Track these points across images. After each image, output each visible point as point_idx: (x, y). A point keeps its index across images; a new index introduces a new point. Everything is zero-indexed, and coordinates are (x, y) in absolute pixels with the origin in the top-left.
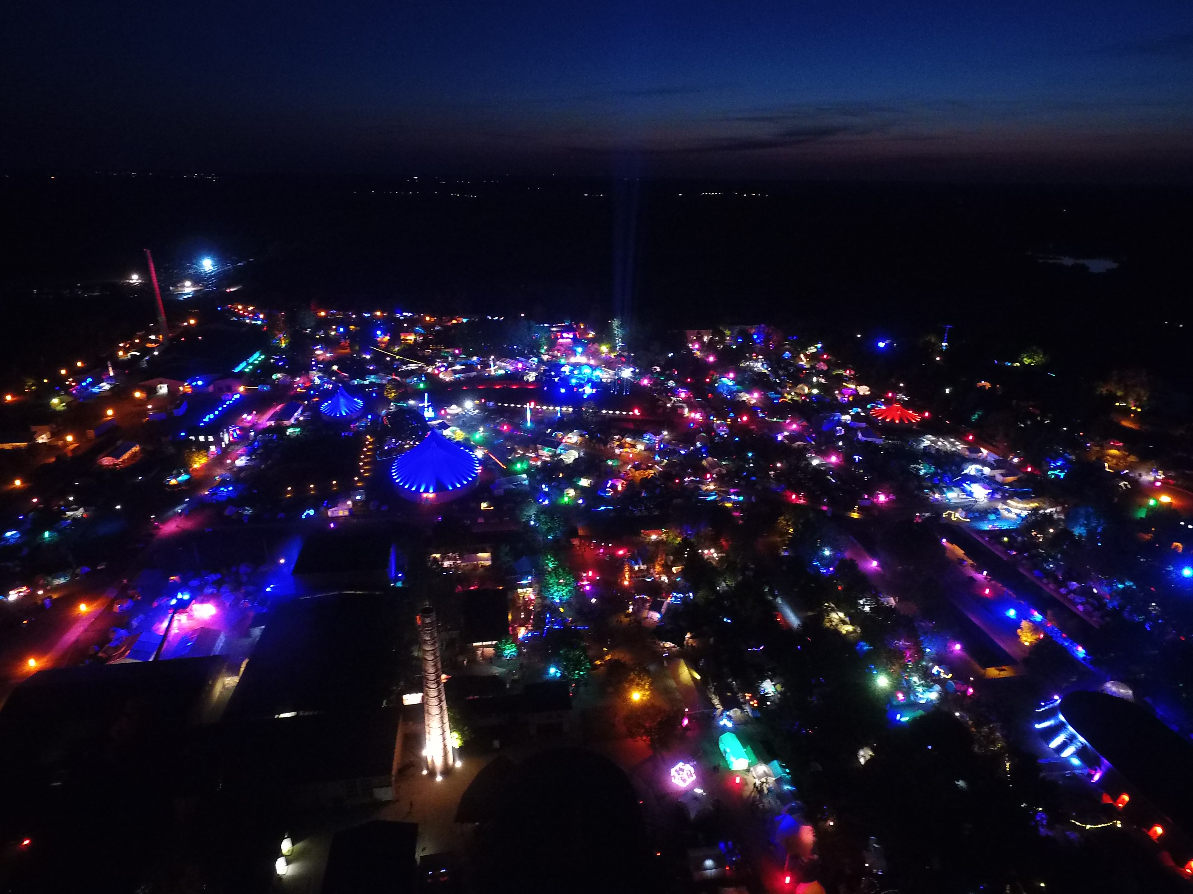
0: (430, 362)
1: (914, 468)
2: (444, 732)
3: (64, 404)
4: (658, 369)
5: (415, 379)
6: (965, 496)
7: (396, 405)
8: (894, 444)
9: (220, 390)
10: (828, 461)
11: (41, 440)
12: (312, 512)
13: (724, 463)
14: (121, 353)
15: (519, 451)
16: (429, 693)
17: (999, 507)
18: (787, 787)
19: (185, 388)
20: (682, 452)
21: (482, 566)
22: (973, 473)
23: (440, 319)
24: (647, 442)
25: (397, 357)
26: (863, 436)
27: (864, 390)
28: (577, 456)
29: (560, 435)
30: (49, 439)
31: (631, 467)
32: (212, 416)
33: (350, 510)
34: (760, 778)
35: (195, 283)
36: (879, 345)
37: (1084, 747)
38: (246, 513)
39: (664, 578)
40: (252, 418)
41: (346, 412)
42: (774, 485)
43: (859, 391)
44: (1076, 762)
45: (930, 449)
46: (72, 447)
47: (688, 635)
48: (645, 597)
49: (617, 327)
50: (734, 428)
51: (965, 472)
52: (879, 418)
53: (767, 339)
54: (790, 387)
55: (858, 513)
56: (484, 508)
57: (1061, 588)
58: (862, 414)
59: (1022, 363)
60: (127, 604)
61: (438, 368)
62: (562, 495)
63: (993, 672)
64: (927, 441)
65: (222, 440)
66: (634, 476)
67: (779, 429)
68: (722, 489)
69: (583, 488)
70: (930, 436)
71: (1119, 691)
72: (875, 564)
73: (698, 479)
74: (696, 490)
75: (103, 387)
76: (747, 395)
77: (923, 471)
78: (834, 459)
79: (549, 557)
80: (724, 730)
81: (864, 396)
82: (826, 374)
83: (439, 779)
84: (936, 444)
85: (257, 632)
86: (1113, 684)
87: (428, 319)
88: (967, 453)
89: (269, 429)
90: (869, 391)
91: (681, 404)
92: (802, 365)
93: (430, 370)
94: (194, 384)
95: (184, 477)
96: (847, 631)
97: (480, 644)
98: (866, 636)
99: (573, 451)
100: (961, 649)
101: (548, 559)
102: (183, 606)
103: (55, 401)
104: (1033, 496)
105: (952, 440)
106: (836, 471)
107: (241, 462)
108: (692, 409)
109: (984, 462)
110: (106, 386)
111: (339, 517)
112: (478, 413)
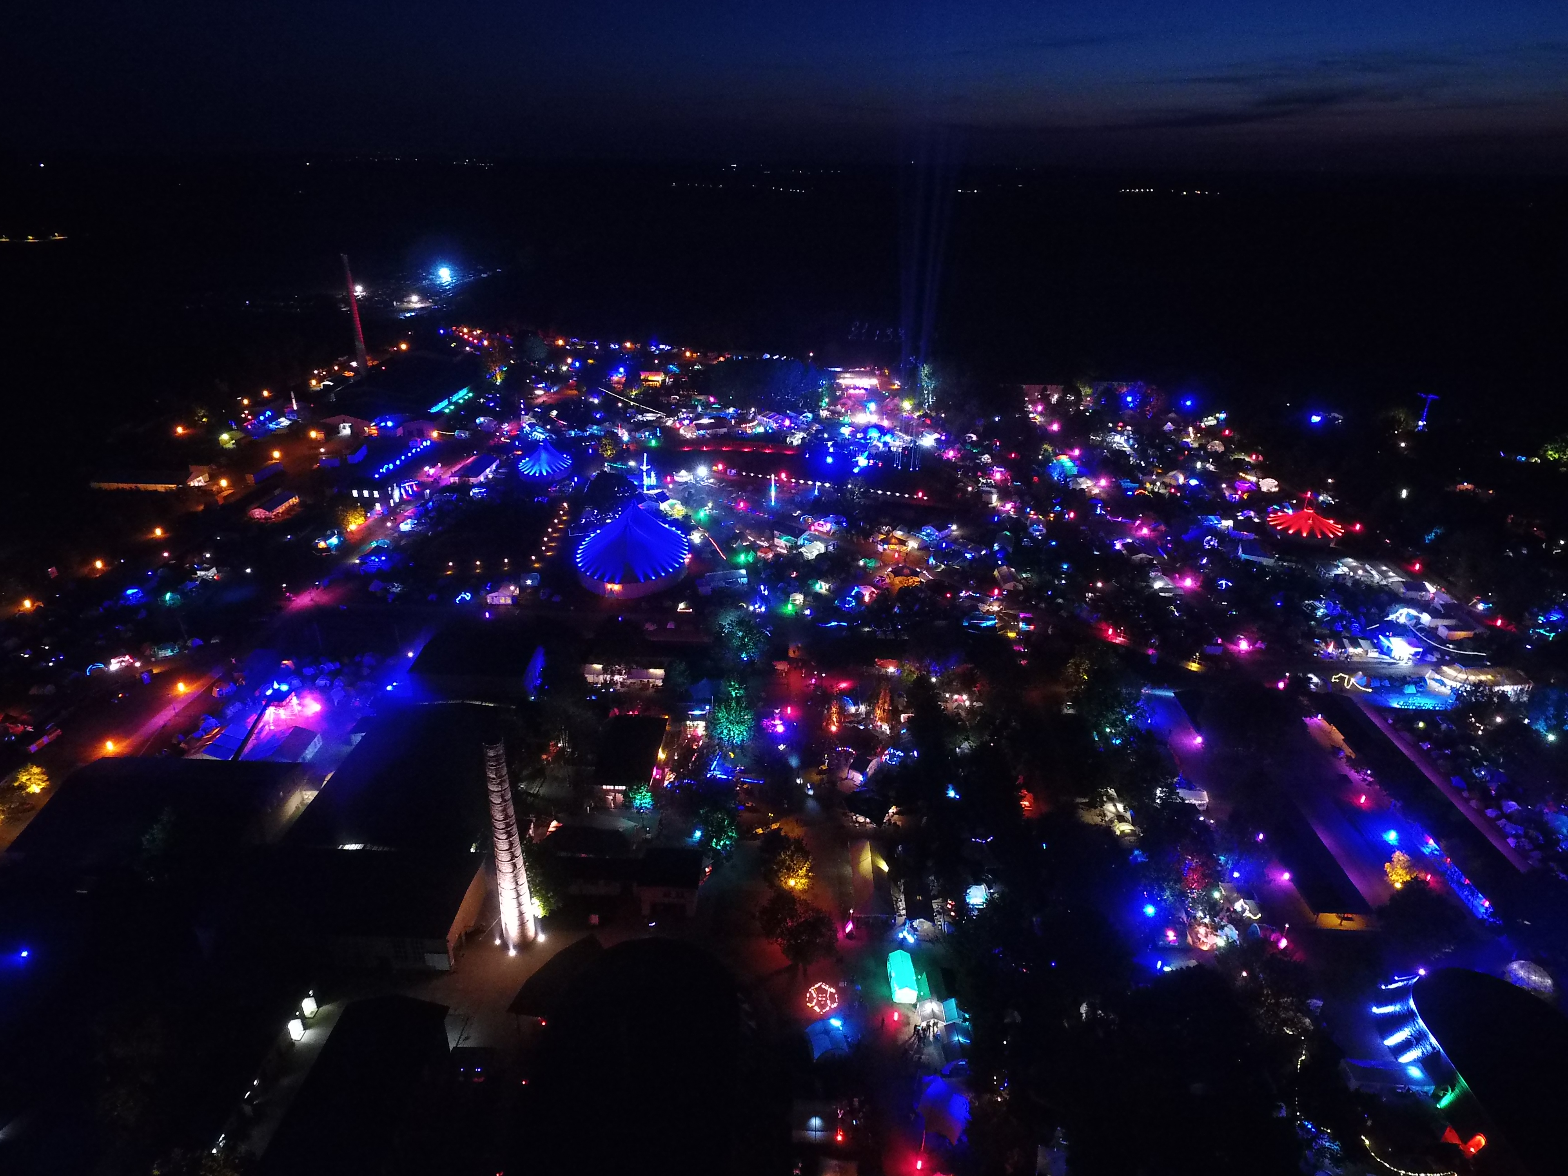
0: (673, 412)
1: (1310, 605)
2: (519, 895)
3: (234, 441)
4: (974, 438)
5: (647, 433)
6: (1376, 655)
7: (610, 466)
8: (1290, 568)
9: (411, 434)
10: (1178, 585)
11: (195, 483)
12: (468, 596)
13: (1024, 575)
14: (314, 382)
15: (749, 538)
16: (498, 845)
17: (1427, 676)
18: (959, 1038)
19: (372, 430)
20: (968, 556)
21: (653, 685)
22: (1402, 620)
23: (704, 355)
24: (925, 538)
25: (632, 403)
26: (1244, 552)
27: (1269, 485)
28: (823, 550)
29: (810, 519)
30: (205, 482)
31: (890, 571)
32: (391, 466)
33: (514, 598)
35: (424, 297)
36: (1313, 421)
37: (1435, 1053)
38: (394, 590)
39: (886, 728)
40: (435, 472)
41: (547, 472)
42: (1086, 613)
43: (1261, 486)
44: (1415, 1073)
45: (1344, 579)
46: (226, 493)
47: (893, 810)
48: (850, 750)
49: (926, 376)
50: (1053, 529)
51: (1392, 617)
52: (1279, 528)
53: (1143, 401)
54: (1158, 475)
55: (1198, 663)
56: (680, 609)
57: (1487, 807)
58: (1256, 520)
59: (1544, 458)
60: (227, 689)
61: (681, 421)
62: (786, 600)
63: (1331, 920)
64: (1344, 568)
65: (391, 497)
66: (892, 584)
67: (1120, 532)
68: (1011, 612)
69: (818, 595)
70: (1350, 560)
71: (1529, 978)
72: (1199, 740)
73: (978, 595)
74: (971, 609)
75: (282, 422)
76: (1088, 482)
77: (1322, 610)
78: (1188, 583)
79: (733, 683)
80: (902, 945)
81: (1269, 493)
82: (1217, 458)
83: (512, 953)
84: (1355, 573)
85: (357, 738)
86: (1522, 966)
87: (688, 354)
88: (1402, 590)
89: (451, 488)
90: (1278, 486)
91: (988, 489)
92: (1187, 442)
93: (669, 423)
94: (383, 424)
95: (336, 540)
96: (1122, 832)
97: (612, 787)
98: (1142, 843)
99: (818, 543)
100: (1290, 880)
101: (731, 686)
102: (279, 699)
103: (225, 437)
104: (1488, 664)
105: (1384, 568)
106: (1185, 601)
107: (405, 527)
108: (1005, 496)
109: (1425, 606)
110: (285, 422)
111: (498, 606)
112: (711, 483)
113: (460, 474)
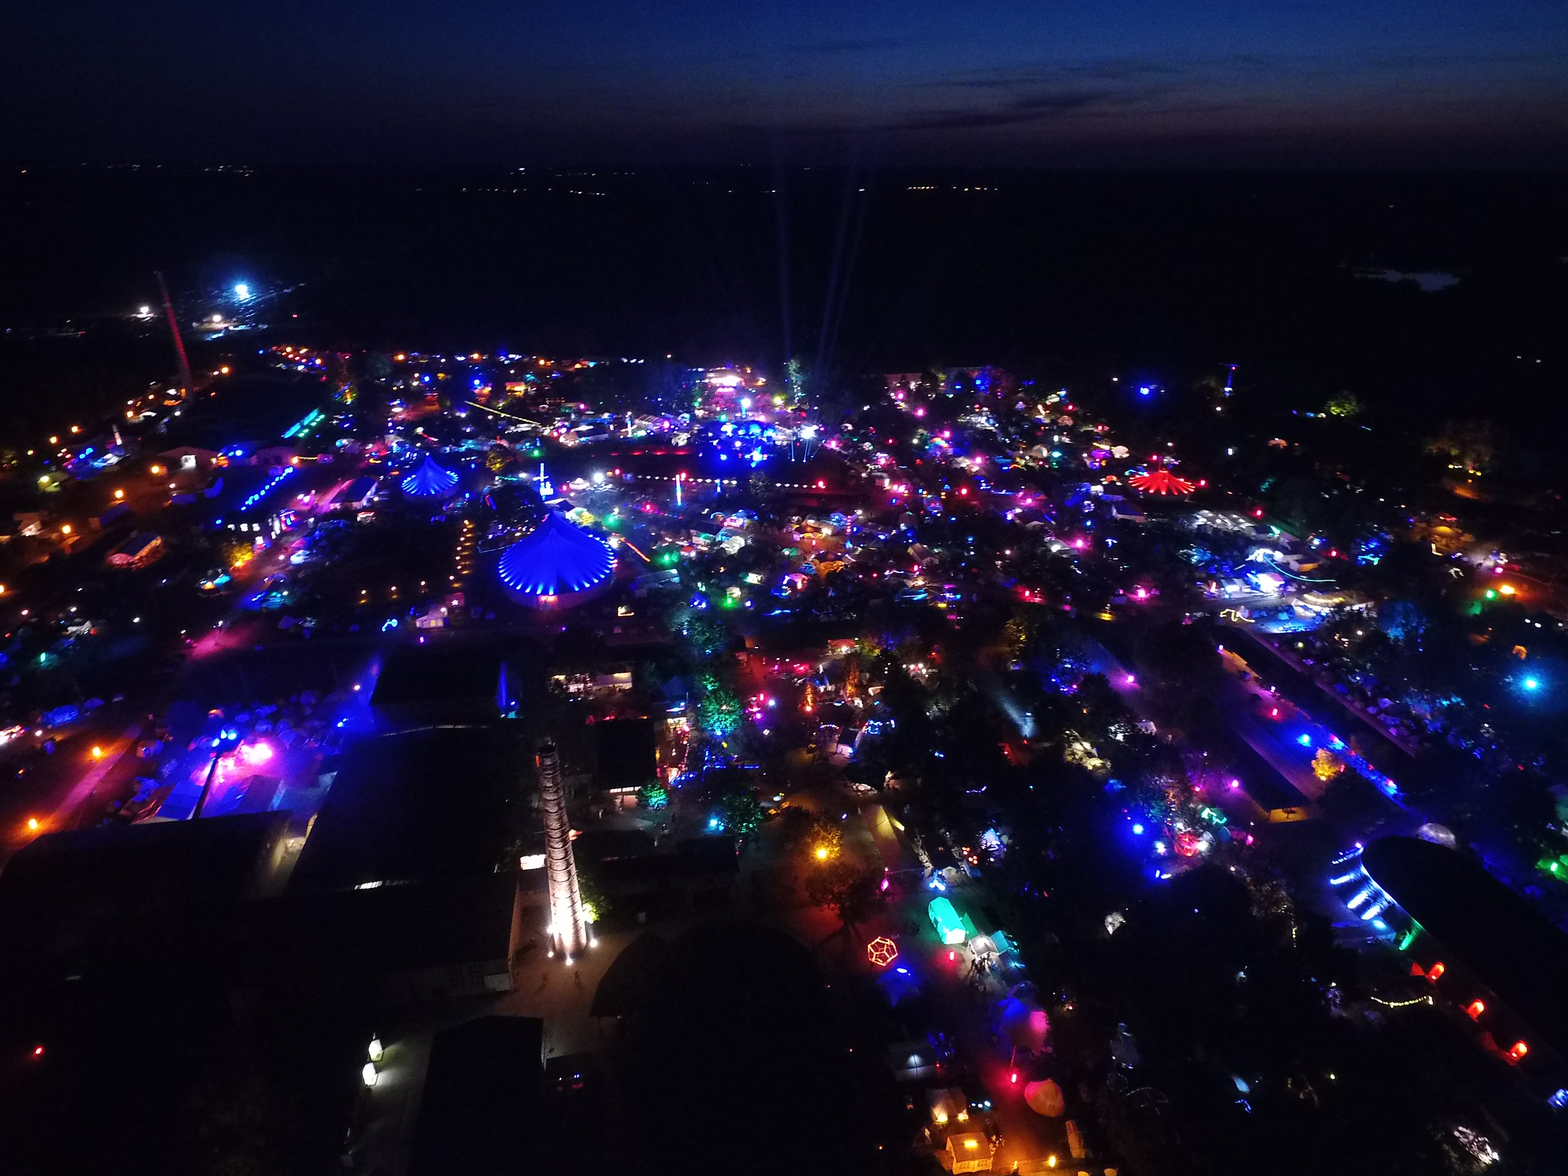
0: (547, 421)
1: (1185, 553)
2: (573, 903)
3: (56, 484)
4: (850, 427)
5: (528, 444)
6: (1249, 590)
7: (503, 480)
8: (1159, 523)
9: (267, 462)
10: (1073, 546)
11: (27, 533)
12: (394, 623)
13: (936, 551)
14: (130, 414)
15: (667, 539)
16: (553, 855)
17: (1293, 604)
18: (1014, 964)
19: (219, 460)
20: (882, 537)
21: (620, 689)
22: (1260, 559)
23: (558, 362)
24: (835, 524)
25: (503, 415)
26: (1119, 512)
27: (1121, 452)
28: (743, 545)
29: (720, 516)
30: (39, 530)
31: (815, 558)
32: (256, 497)
33: (445, 620)
34: (979, 953)
35: (227, 317)
36: (1141, 392)
37: (1391, 906)
38: (307, 625)
39: (858, 702)
40: (311, 498)
41: (436, 490)
42: (1001, 579)
43: (1114, 453)
44: (1380, 925)
45: (1205, 528)
46: (70, 541)
47: (889, 775)
48: (833, 726)
49: (794, 370)
50: (950, 505)
51: (1251, 558)
52: (1141, 489)
53: (994, 384)
54: (1023, 449)
55: (1110, 613)
56: (621, 614)
57: (1368, 706)
58: (1119, 484)
59: (1329, 414)
60: (154, 747)
61: (557, 429)
62: (723, 594)
63: (1279, 815)
64: (1201, 519)
65: (272, 529)
66: (817, 570)
67: (1009, 504)
68: (935, 585)
69: (751, 586)
70: (1206, 512)
71: (1437, 836)
72: (1131, 679)
73: (902, 572)
74: (899, 585)
75: (108, 460)
76: (967, 460)
77: (1196, 557)
78: (1080, 543)
79: (707, 677)
80: (935, 893)
81: (1121, 459)
82: (1070, 431)
83: (569, 962)
84: (1214, 522)
85: (327, 779)
86: (1431, 827)
87: (542, 362)
88: (1254, 534)
89: (333, 514)
90: (1128, 452)
91: (879, 474)
92: (1040, 419)
93: (547, 432)
94: (231, 454)
95: (223, 579)
96: (1094, 766)
97: (619, 790)
98: (1116, 772)
99: (738, 537)
100: (1239, 787)
101: (706, 680)
102: (228, 748)
103: (44, 479)
104: (1337, 588)
105: (1235, 516)
106: (1082, 558)
107: (297, 559)
108: (896, 479)
109: (1275, 545)
110: (112, 459)
111: (430, 629)
112: (611, 489)
113: (342, 499)
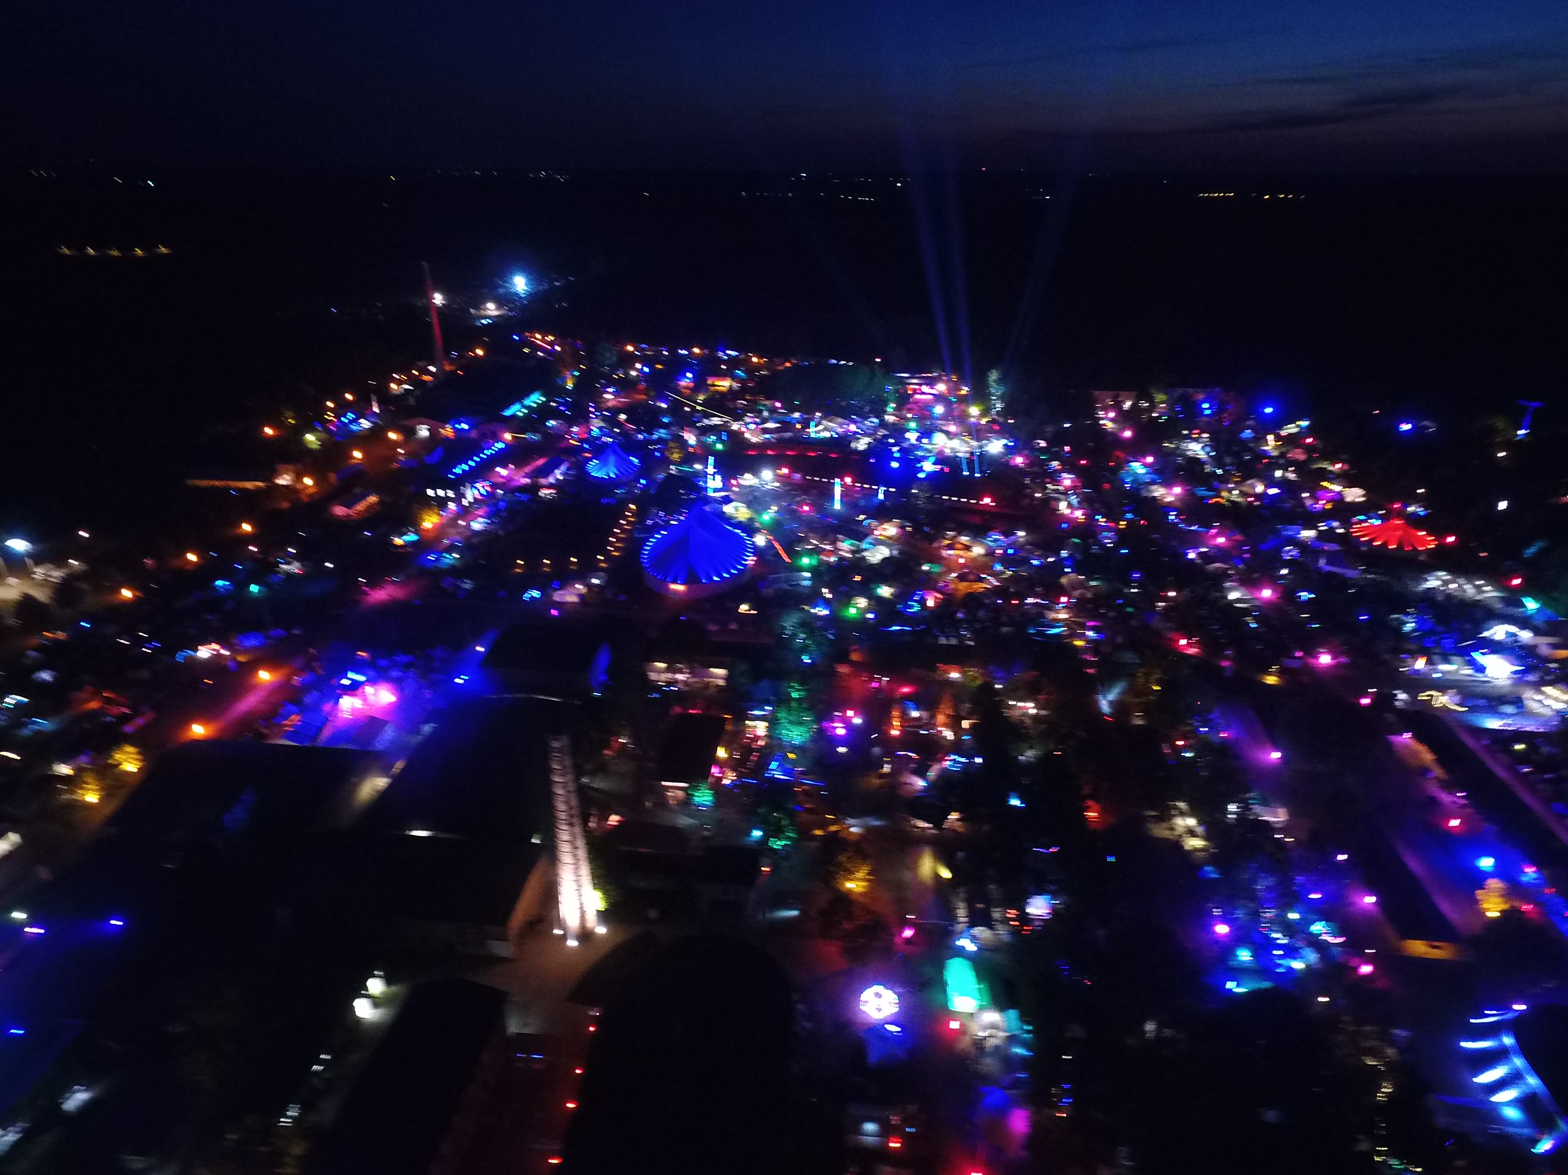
0: (738, 418)
1: (1396, 619)
2: (581, 887)
3: (318, 442)
4: (1043, 444)
5: (713, 437)
6: (1470, 672)
7: (677, 468)
8: (1373, 580)
9: (485, 436)
10: (1255, 596)
11: (281, 481)
12: (536, 594)
13: (1093, 583)
14: (394, 386)
15: (812, 541)
17: (1525, 696)
18: (1019, 1051)
19: (448, 431)
20: (1035, 562)
21: (714, 685)
22: (1498, 637)
23: (771, 360)
24: (991, 544)
25: (699, 408)
26: (1328, 563)
27: (1354, 495)
28: (887, 555)
29: (874, 523)
30: (291, 480)
31: (955, 577)
32: (465, 467)
33: (581, 596)
34: (985, 1028)
35: (500, 306)
36: (1400, 428)
37: (1535, 1094)
38: (464, 586)
39: (949, 735)
40: (507, 473)
41: (616, 474)
42: (1157, 623)
43: (1346, 495)
44: (1512, 1113)
45: (1435, 593)
46: (310, 491)
47: (954, 816)
48: (912, 755)
49: (995, 381)
50: (1124, 536)
51: (1486, 634)
52: (1365, 539)
53: (1219, 409)
54: (1236, 483)
55: (1276, 677)
56: (743, 611)
58: (1340, 531)
60: (307, 676)
61: (746, 424)
62: (847, 603)
63: (1418, 947)
64: (1435, 581)
65: (464, 496)
66: (956, 590)
67: (1194, 541)
68: (1079, 620)
69: (881, 600)
70: (1442, 573)
72: (1276, 755)
73: (1045, 602)
74: (1038, 616)
76: (1163, 489)
77: (1410, 625)
79: (795, 684)
80: (961, 952)
81: (1353, 504)
82: (1300, 467)
83: (573, 942)
84: (1449, 587)
85: (427, 728)
87: (755, 360)
88: (1500, 605)
89: (523, 489)
90: (1364, 496)
91: (1056, 495)
92: (1266, 451)
93: (735, 426)
94: (458, 427)
95: (412, 537)
96: (1194, 847)
98: (1218, 858)
99: (884, 547)
100: (1375, 904)
101: (792, 687)
102: (354, 688)
103: (310, 437)
105: (1480, 582)
106: (1264, 612)
107: (477, 525)
109: (1524, 622)
110: (365, 424)
111: (567, 603)
112: (777, 487)
113: (532, 475)
